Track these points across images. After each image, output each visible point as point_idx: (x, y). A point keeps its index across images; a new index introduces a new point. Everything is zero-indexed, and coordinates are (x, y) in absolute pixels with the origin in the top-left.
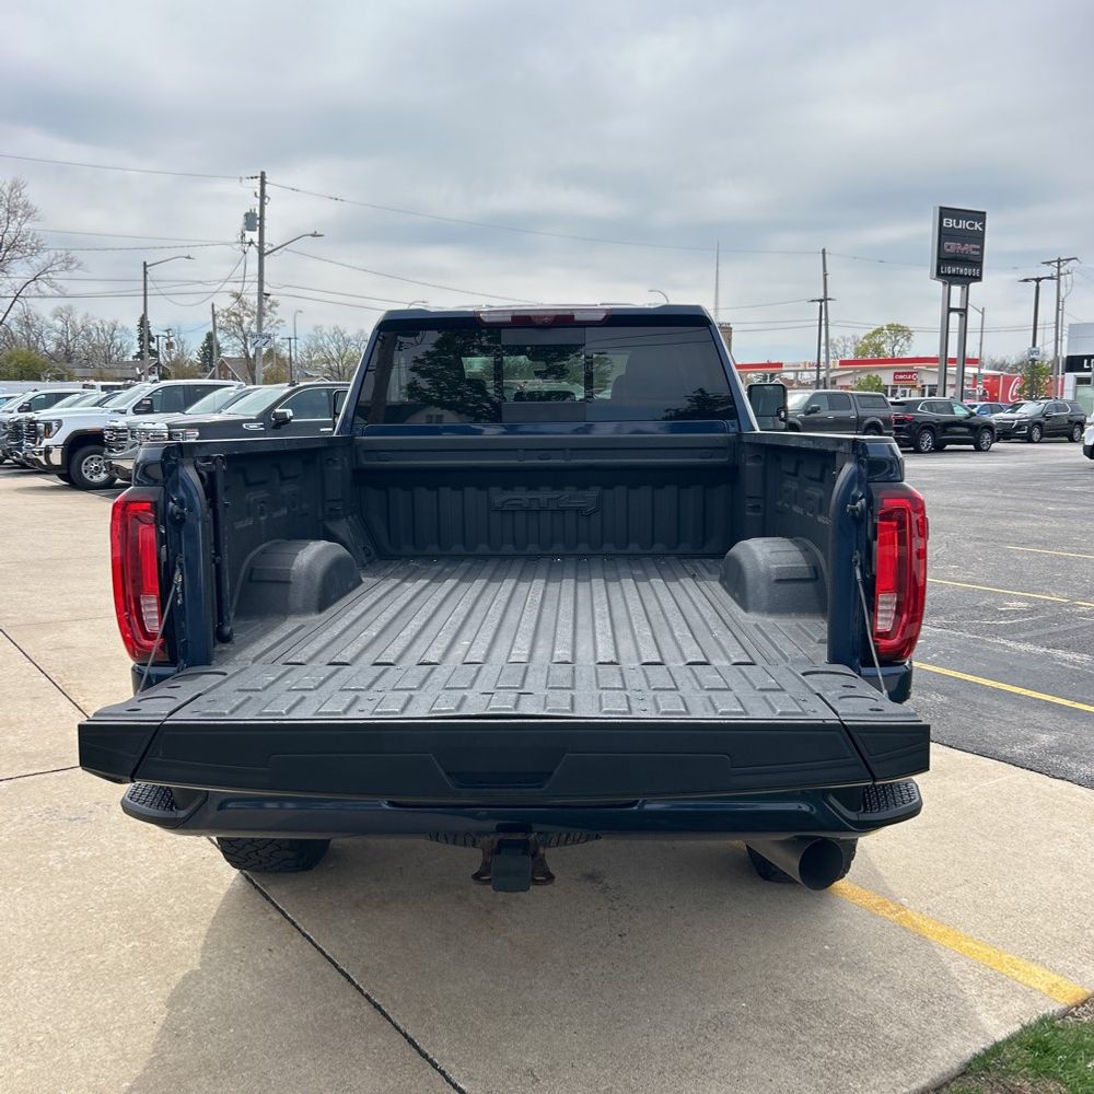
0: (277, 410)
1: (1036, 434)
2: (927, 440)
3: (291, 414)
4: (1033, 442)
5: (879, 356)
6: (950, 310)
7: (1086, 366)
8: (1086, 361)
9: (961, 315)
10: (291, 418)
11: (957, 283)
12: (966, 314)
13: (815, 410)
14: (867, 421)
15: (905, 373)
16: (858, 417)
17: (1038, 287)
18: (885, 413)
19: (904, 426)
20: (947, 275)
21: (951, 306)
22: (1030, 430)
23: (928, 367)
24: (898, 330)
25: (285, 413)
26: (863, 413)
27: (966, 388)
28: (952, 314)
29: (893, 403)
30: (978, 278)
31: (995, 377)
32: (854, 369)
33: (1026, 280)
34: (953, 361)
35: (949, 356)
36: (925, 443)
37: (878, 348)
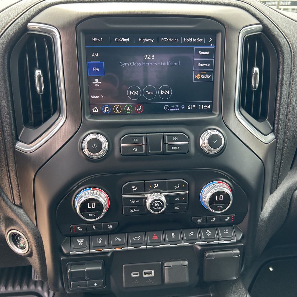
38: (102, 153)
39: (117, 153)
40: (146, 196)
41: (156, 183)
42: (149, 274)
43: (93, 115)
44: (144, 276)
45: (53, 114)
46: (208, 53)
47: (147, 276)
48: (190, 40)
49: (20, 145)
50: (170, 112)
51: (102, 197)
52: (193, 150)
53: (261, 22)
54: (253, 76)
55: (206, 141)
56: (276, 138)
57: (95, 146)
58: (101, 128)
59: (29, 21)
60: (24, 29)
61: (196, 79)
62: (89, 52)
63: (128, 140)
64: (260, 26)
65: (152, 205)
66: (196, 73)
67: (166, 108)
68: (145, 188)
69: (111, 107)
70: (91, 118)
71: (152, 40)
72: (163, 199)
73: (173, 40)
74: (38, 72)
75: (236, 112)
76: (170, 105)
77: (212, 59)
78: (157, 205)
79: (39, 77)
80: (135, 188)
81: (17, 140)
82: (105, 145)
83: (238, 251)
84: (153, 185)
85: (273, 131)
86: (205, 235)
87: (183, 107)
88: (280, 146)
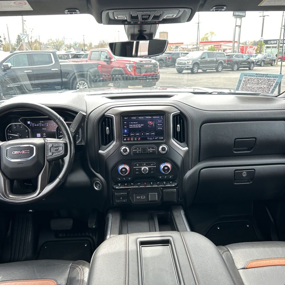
0: (4, 64)
1: (262, 64)
2: (236, 67)
3: (11, 65)
4: (261, 66)
5: (207, 40)
6: (236, 26)
7: (269, 43)
8: (269, 41)
9: (239, 27)
10: (11, 67)
11: (239, 18)
12: (241, 27)
13: (204, 58)
14: (219, 61)
15: (217, 46)
16: (216, 60)
17: (264, 19)
18: (224, 58)
19: (229, 62)
20: (236, 15)
21: (237, 25)
22: (261, 63)
23: (224, 44)
24: (212, 33)
25: (8, 65)
26: (218, 58)
27: (235, 50)
28: (237, 27)
29: (226, 55)
30: (245, 16)
31: (243, 46)
32: (203, 44)
33: (261, 16)
34: (236, 42)
35: (235, 41)
36: (235, 68)
37: (207, 38)
38: (127, 153)
39: (132, 153)
40: (141, 167)
41: (145, 163)
42: (143, 197)
43: (124, 141)
44: (141, 198)
45: (111, 141)
46: (161, 121)
47: (142, 198)
48: (155, 117)
49: (100, 151)
50: (149, 140)
51: (128, 168)
52: (157, 152)
53: (179, 110)
54: (177, 128)
55: (161, 149)
56: (189, 149)
57: (125, 151)
58: (127, 145)
59: (105, 113)
60: (104, 115)
61: (158, 129)
62: (123, 122)
63: (136, 149)
64: (179, 111)
65: (143, 170)
66: (157, 127)
67: (148, 138)
68: (141, 165)
69: (130, 138)
70: (124, 142)
71: (143, 118)
72: (147, 169)
73: (150, 117)
74: (107, 128)
75: (172, 139)
76: (149, 137)
77: (163, 123)
78: (145, 170)
79: (108, 129)
80: (138, 165)
81: (99, 150)
82: (128, 150)
83: (176, 190)
84: (144, 164)
85: (187, 146)
86: (163, 183)
87: (154, 138)
88: (190, 152)
